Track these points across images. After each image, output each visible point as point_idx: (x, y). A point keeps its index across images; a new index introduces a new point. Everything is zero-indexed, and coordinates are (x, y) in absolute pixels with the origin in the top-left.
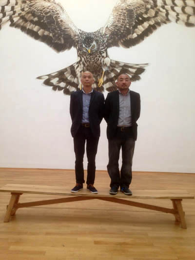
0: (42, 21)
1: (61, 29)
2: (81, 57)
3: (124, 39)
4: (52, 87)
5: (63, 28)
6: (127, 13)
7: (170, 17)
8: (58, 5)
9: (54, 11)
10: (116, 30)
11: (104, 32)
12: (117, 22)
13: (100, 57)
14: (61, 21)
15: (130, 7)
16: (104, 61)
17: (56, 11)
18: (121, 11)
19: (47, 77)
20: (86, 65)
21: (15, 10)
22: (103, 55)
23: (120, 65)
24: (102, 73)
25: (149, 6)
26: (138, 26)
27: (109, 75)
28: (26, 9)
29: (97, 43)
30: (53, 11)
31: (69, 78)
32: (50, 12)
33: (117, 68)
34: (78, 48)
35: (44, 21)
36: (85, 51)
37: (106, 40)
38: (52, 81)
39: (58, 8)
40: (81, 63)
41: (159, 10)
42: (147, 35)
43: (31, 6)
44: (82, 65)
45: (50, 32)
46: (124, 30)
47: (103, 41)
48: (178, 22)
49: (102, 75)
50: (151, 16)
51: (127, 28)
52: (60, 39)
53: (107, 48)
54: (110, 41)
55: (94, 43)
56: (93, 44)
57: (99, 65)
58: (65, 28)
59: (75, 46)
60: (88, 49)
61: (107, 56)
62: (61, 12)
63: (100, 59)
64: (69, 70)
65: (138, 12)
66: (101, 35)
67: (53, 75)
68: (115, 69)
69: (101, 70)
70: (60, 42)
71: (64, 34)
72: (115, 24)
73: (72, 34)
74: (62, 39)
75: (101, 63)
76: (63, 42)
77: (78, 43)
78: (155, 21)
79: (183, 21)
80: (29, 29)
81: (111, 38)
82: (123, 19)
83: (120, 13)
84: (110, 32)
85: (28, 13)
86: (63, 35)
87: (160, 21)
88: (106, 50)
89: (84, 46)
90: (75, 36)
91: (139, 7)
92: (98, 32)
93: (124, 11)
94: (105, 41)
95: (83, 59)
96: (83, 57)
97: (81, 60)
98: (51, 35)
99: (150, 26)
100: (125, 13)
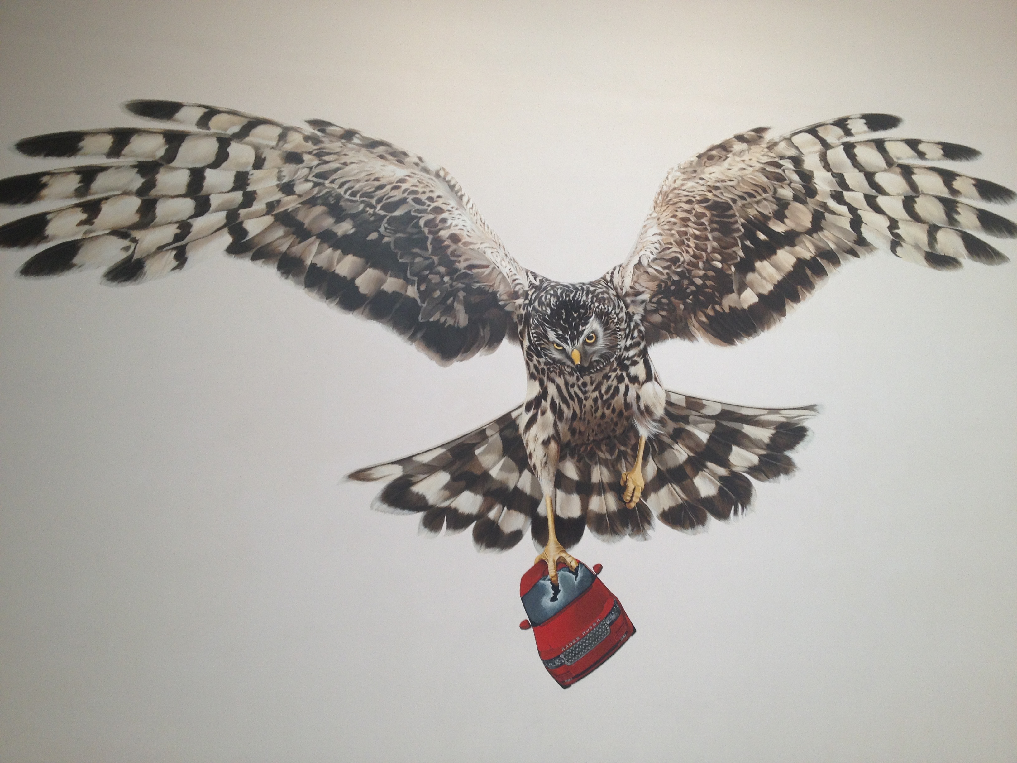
0: (373, 236)
1: (452, 271)
2: (542, 383)
3: (710, 312)
4: (419, 516)
5: (461, 265)
6: (708, 213)
7: (866, 233)
8: (437, 175)
9: (423, 198)
10: (676, 278)
11: (628, 282)
12: (675, 248)
13: (620, 379)
14: (455, 238)
15: (717, 193)
16: (638, 398)
17: (431, 199)
18: (687, 207)
19: (397, 472)
20: (568, 413)
21: (249, 189)
22: (633, 370)
23: (707, 412)
24: (635, 448)
25: (786, 193)
26: (758, 264)
27: (667, 455)
28: (302, 187)
29: (606, 325)
30: (418, 201)
31: (495, 473)
32: (403, 201)
33: (695, 424)
34: (526, 343)
35: (381, 237)
36: (557, 355)
37: (638, 312)
38: (418, 489)
39: (440, 190)
40: (546, 404)
41: (825, 206)
42: (796, 299)
43: (323, 176)
44: (550, 415)
45: (408, 282)
46: (705, 277)
47: (630, 317)
48: (899, 249)
49: (635, 457)
50: (799, 229)
51: (714, 269)
52: (449, 310)
53: (649, 343)
54: (657, 318)
55: (594, 325)
56: (587, 329)
57: (621, 414)
58: (471, 267)
59: (516, 337)
60: (568, 348)
61: (650, 376)
62: (453, 203)
63: (622, 388)
64: (495, 437)
65: (752, 212)
66: (618, 296)
67: (426, 459)
68: (690, 428)
69: (631, 435)
70: (450, 322)
71: (468, 289)
72: (669, 254)
73: (502, 291)
74: (459, 308)
75: (627, 406)
76: (463, 319)
77: (527, 324)
78: (817, 247)
79: (917, 247)
80: (313, 266)
81: (659, 307)
82: (696, 237)
83: (681, 215)
84: (653, 285)
85: (311, 202)
86: (461, 294)
87: (833, 247)
88: (644, 354)
89: (552, 335)
90: (516, 295)
91: (751, 195)
92: (607, 281)
93: (699, 208)
94: (637, 318)
95: (552, 390)
96: (553, 381)
97: (544, 394)
98: (412, 292)
99: (800, 263)
100: (704, 215)
